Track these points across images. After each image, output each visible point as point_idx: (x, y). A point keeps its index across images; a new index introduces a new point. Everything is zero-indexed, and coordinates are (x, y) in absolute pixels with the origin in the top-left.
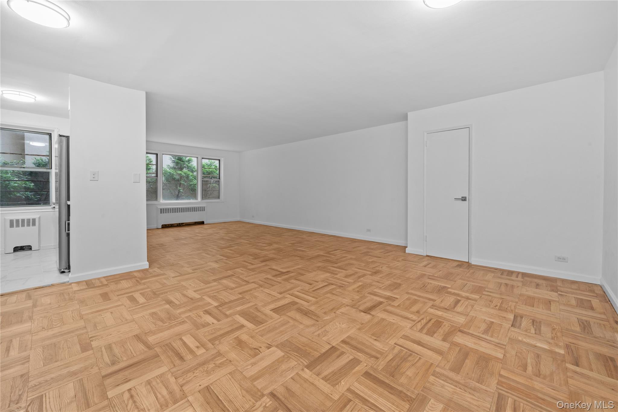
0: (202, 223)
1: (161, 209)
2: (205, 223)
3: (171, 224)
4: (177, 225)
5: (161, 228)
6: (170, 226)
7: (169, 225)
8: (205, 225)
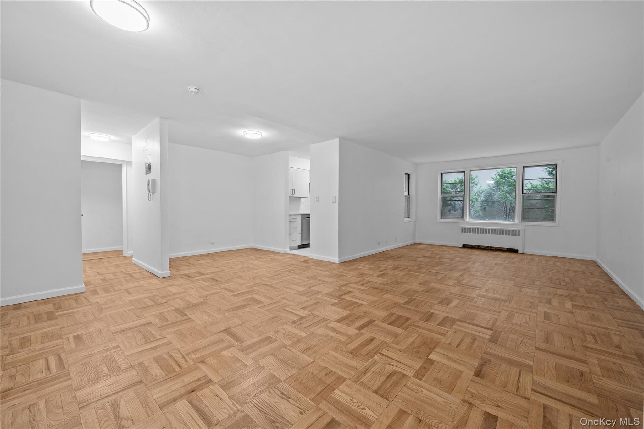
0: (515, 251)
1: (462, 228)
2: (519, 252)
3: (477, 246)
4: (485, 248)
5: (462, 247)
6: (477, 247)
7: (475, 246)
8: (518, 254)
